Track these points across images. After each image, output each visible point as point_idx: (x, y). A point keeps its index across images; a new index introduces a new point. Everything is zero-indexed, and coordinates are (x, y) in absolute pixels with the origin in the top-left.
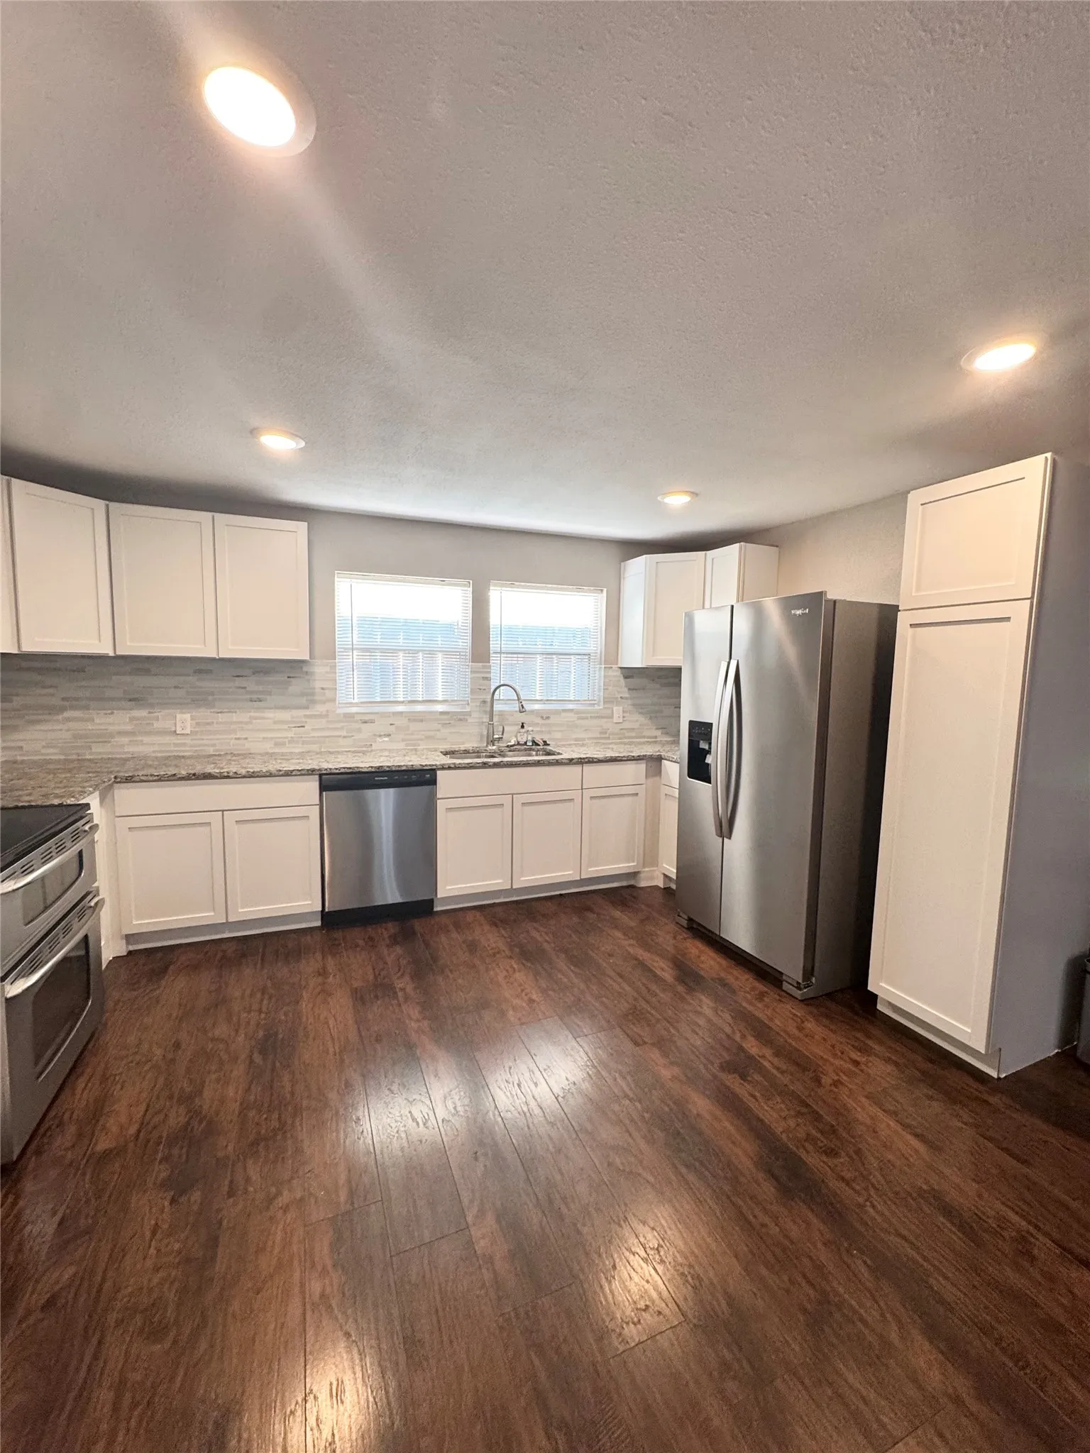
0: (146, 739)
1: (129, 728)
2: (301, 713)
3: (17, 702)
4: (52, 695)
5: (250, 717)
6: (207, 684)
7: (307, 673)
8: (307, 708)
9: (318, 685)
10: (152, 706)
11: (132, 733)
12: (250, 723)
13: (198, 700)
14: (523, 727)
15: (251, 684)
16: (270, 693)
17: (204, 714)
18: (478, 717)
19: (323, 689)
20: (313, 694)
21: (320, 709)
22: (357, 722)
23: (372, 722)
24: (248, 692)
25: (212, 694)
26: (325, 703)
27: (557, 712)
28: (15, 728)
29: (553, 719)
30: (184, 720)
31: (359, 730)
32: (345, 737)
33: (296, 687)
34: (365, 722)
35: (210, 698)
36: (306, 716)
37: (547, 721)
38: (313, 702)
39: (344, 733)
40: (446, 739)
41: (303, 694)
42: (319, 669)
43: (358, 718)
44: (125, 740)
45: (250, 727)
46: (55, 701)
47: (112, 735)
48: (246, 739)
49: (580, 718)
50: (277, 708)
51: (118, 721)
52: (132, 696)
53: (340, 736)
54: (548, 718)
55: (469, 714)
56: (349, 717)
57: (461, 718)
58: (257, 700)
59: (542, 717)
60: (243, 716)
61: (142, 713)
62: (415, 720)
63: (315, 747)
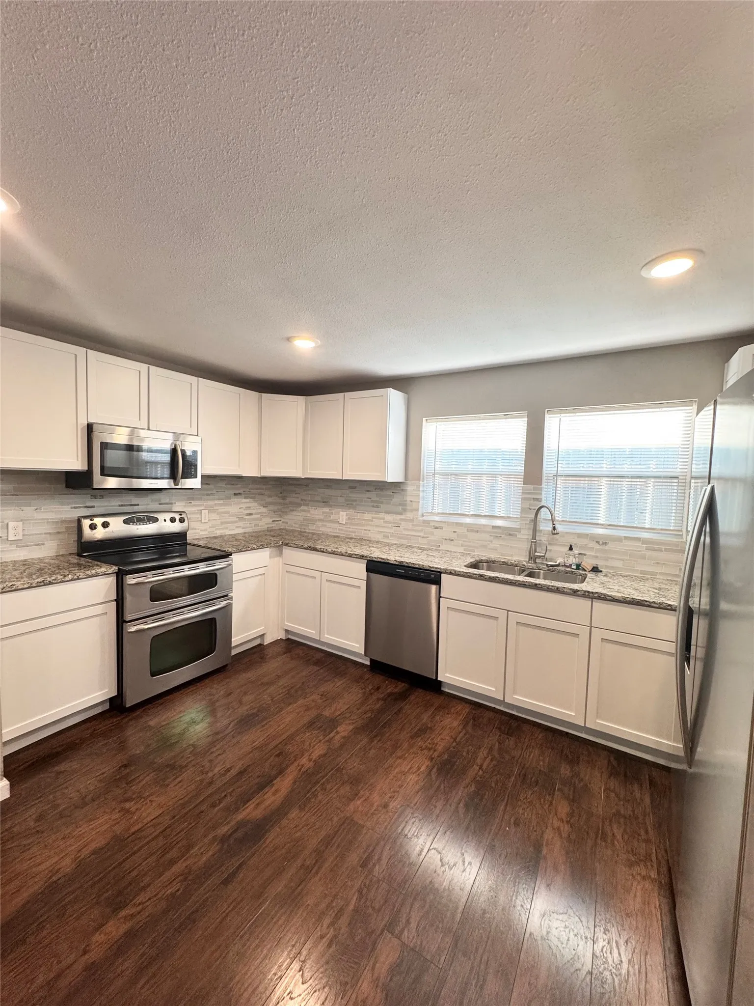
0: (329, 525)
1: (322, 517)
2: (398, 517)
3: (288, 500)
4: (298, 498)
5: (372, 518)
6: (354, 496)
7: (403, 490)
8: (401, 514)
9: (409, 499)
10: (331, 506)
11: (323, 521)
12: (372, 521)
13: (350, 505)
14: (571, 549)
15: (373, 495)
16: (382, 503)
17: (351, 512)
18: (526, 534)
19: (411, 501)
20: (405, 505)
21: (409, 515)
22: (431, 527)
23: (442, 528)
24: (372, 502)
25: (355, 501)
26: (412, 511)
27: (619, 539)
28: (286, 513)
29: (611, 546)
30: (343, 516)
31: (432, 534)
32: (423, 537)
33: (396, 499)
34: (436, 528)
35: (354, 503)
36: (401, 520)
37: (604, 547)
38: (405, 510)
39: (422, 534)
40: (496, 550)
41: (400, 504)
42: (410, 488)
43: (432, 524)
44: (320, 524)
45: (372, 523)
46: (298, 501)
47: (316, 521)
48: (370, 530)
49: (647, 549)
50: (386, 512)
51: (317, 512)
52: (325, 500)
53: (420, 536)
54: (605, 544)
55: (518, 530)
56: (427, 523)
57: (510, 533)
58: (376, 506)
59: (598, 542)
60: (367, 516)
61: (326, 510)
62: (472, 531)
63: (405, 542)
